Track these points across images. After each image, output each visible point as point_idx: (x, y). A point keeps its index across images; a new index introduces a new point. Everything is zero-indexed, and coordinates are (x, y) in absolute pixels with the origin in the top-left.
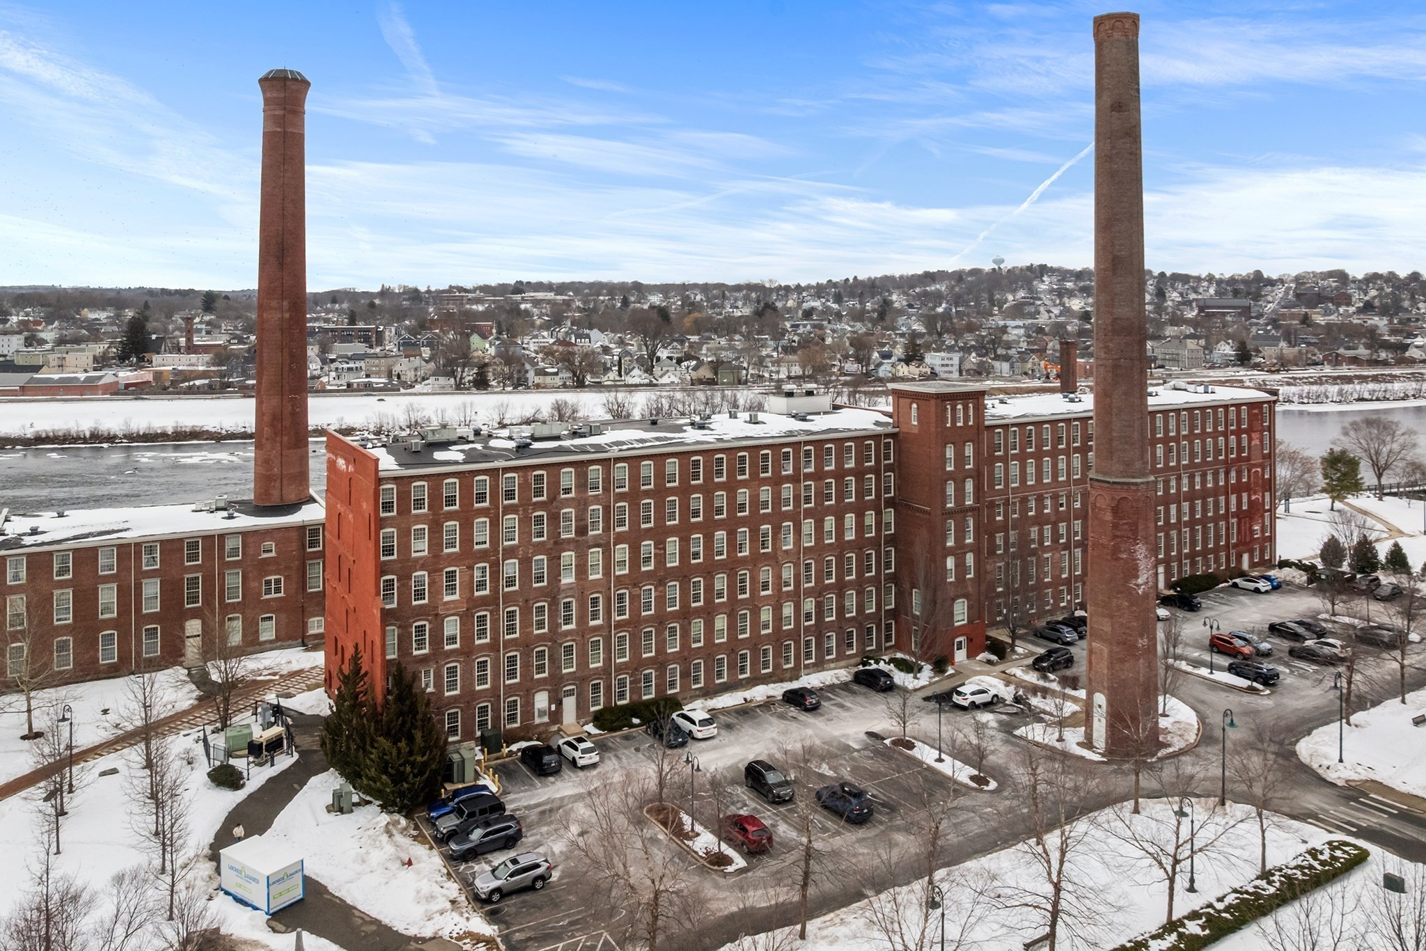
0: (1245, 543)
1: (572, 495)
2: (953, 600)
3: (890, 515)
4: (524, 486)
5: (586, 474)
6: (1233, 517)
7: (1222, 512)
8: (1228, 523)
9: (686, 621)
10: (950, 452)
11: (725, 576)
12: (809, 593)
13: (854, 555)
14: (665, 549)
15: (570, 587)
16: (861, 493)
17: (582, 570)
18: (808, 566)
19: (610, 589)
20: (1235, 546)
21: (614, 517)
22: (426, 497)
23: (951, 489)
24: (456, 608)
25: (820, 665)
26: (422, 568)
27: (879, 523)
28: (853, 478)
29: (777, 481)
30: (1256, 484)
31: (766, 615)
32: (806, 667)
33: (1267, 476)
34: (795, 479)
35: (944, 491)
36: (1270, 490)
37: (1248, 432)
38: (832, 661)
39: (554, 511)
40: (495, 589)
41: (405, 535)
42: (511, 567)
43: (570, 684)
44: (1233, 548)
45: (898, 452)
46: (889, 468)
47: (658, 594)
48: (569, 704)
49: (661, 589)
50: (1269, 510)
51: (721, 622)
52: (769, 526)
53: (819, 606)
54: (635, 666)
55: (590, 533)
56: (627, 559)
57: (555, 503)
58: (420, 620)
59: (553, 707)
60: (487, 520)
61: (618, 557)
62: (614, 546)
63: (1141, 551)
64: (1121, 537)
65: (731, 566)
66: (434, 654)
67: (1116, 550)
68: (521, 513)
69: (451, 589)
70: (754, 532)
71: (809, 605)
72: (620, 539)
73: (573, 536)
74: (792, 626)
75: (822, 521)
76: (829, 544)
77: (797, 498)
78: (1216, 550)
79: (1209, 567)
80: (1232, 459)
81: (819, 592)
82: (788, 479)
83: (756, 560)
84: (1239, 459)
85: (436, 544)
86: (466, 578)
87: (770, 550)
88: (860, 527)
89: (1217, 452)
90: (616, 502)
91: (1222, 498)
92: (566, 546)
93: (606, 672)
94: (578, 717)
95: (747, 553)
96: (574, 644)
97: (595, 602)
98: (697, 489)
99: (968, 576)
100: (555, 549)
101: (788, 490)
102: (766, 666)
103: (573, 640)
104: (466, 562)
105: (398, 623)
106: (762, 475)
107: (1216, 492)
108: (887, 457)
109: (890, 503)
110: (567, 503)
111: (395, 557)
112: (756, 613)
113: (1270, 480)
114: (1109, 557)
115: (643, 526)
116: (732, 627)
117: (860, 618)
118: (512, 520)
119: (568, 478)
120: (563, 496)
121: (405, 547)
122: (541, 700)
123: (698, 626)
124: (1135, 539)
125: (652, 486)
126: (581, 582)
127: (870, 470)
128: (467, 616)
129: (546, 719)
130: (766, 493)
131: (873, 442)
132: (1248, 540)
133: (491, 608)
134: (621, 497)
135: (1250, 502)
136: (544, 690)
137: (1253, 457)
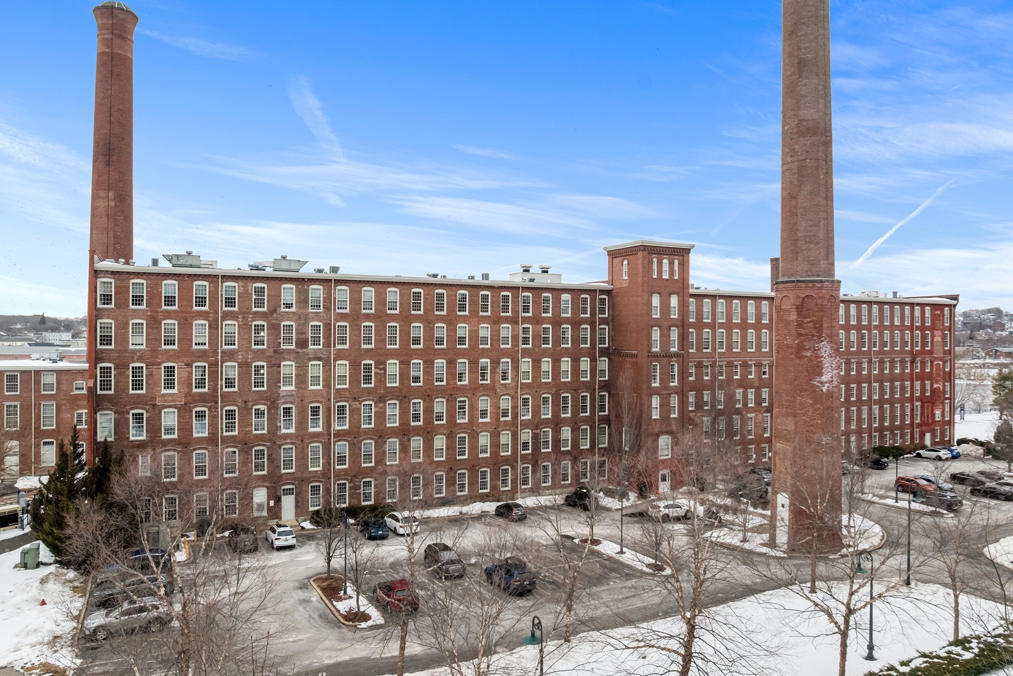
0: (928, 425)
1: (293, 309)
2: (658, 435)
3: (604, 364)
4: (245, 295)
5: (307, 291)
6: (917, 401)
7: (908, 395)
8: (912, 405)
9: (406, 438)
10: (656, 300)
11: (445, 400)
12: (526, 425)
13: (569, 395)
14: (385, 370)
15: (290, 395)
16: (576, 341)
17: (302, 379)
18: (525, 401)
19: (330, 400)
20: (919, 425)
21: (336, 334)
22: (145, 294)
23: (656, 334)
24: (174, 401)
25: (536, 491)
26: (140, 359)
27: (593, 370)
28: (570, 327)
29: (496, 321)
30: (938, 375)
31: (484, 440)
32: (524, 491)
33: (947, 369)
34: (514, 321)
35: (649, 336)
36: (950, 382)
37: (932, 328)
38: (547, 488)
39: (274, 322)
40: (214, 389)
41: (122, 326)
42: (231, 370)
43: (289, 484)
44: (917, 427)
45: (612, 307)
46: (603, 321)
47: (377, 409)
48: (288, 503)
49: (381, 405)
50: (950, 399)
51: (440, 442)
52: (488, 361)
53: (536, 437)
54: (354, 473)
55: (311, 347)
56: (348, 374)
57: (275, 315)
58: (137, 408)
59: (272, 503)
60: (206, 323)
61: (339, 371)
62: (335, 360)
63: (825, 349)
64: (806, 335)
65: (451, 393)
66: (151, 441)
67: (800, 348)
68: (240, 320)
69: (170, 384)
70: (474, 363)
71: (526, 435)
72: (340, 355)
73: (294, 347)
74: (509, 453)
75: (539, 361)
76: (546, 383)
77: (515, 337)
78: (902, 427)
79: (895, 441)
80: (916, 351)
81: (536, 424)
82: (507, 320)
83: (474, 390)
84: (923, 352)
85: (153, 340)
86: (185, 375)
87: (488, 382)
88: (576, 370)
89: (904, 343)
90: (336, 321)
91: (908, 383)
92: (286, 356)
93: (325, 475)
94: (297, 515)
95: (466, 383)
96: (294, 447)
97: (315, 411)
98: (417, 318)
99: (672, 416)
100: (275, 357)
101: (506, 330)
102: (484, 486)
103: (292, 443)
104: (185, 360)
105: (115, 408)
106: (481, 314)
107: (902, 378)
108: (602, 311)
109: (604, 352)
110: (287, 316)
111: (112, 347)
112: (474, 436)
113: (950, 372)
114: (793, 356)
115: (363, 346)
116: (450, 447)
117: (575, 452)
118: (231, 327)
119: (289, 293)
120: (283, 310)
121: (123, 339)
122: (260, 496)
123: (417, 443)
124: (820, 337)
125: (373, 311)
126: (301, 391)
127: (586, 321)
128: (185, 410)
129: (265, 514)
130: (485, 330)
131: (588, 297)
132: (930, 421)
133: (209, 405)
134: (343, 317)
135: (932, 390)
136: (263, 486)
137: (935, 351)
